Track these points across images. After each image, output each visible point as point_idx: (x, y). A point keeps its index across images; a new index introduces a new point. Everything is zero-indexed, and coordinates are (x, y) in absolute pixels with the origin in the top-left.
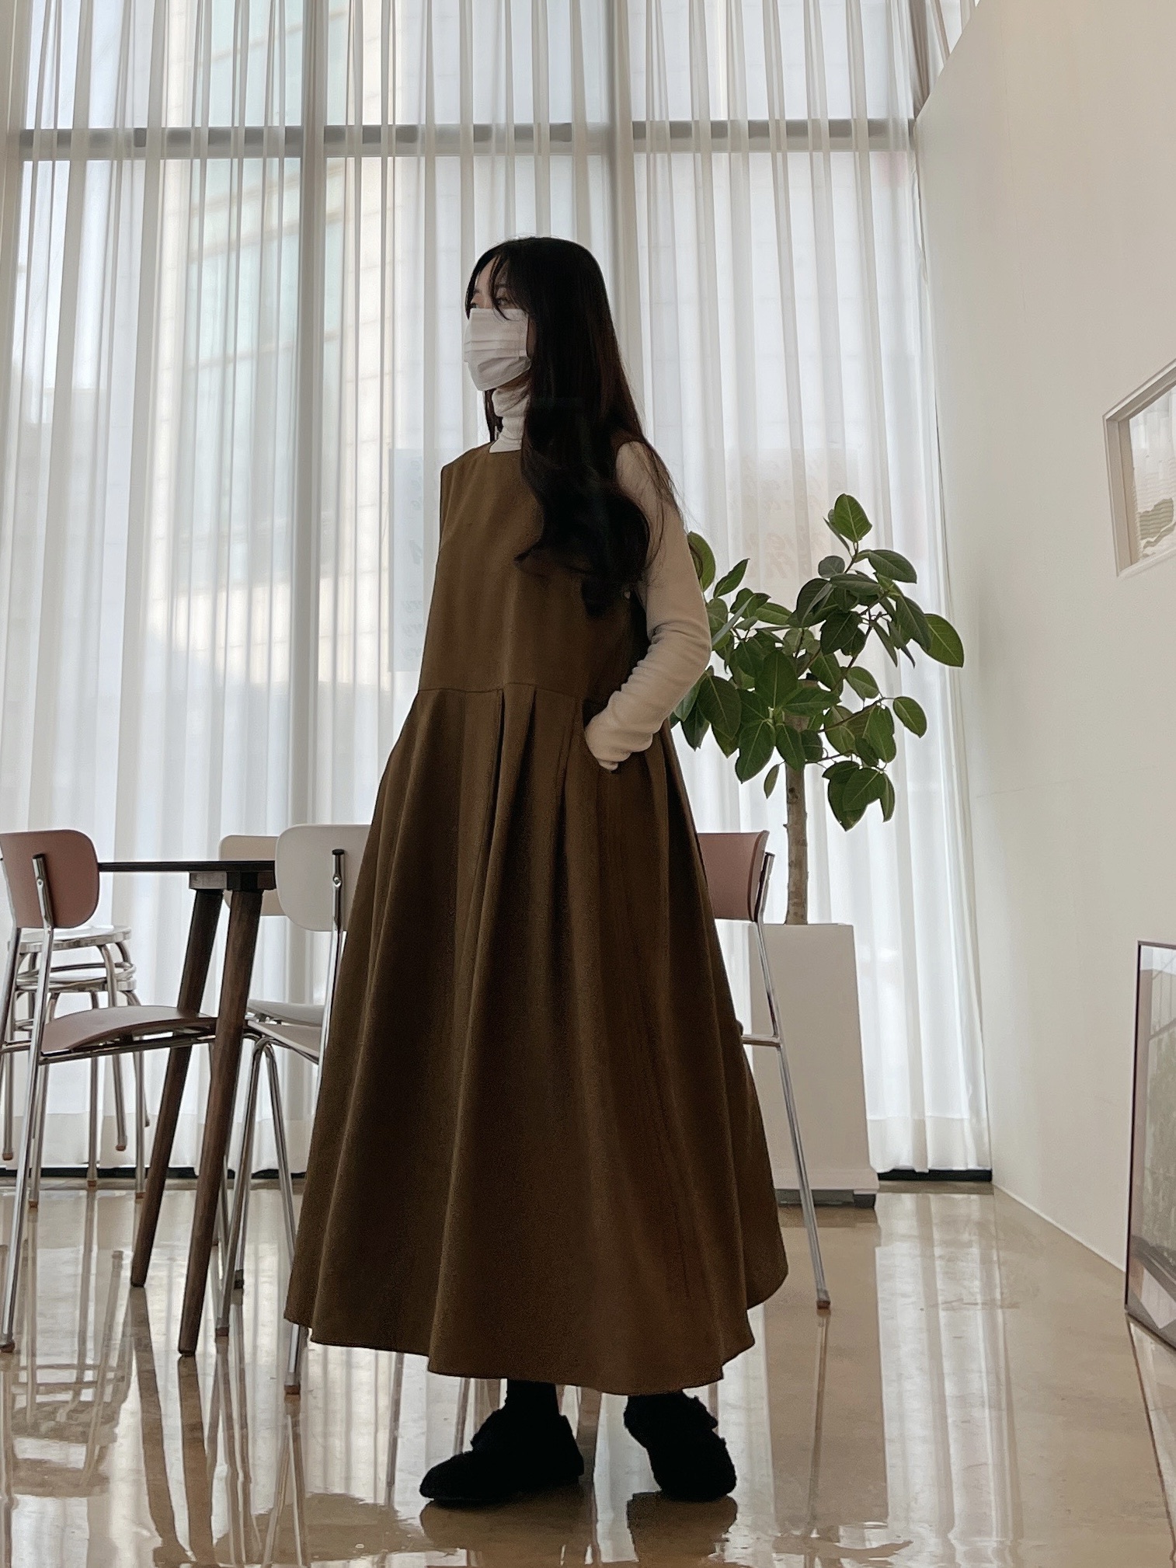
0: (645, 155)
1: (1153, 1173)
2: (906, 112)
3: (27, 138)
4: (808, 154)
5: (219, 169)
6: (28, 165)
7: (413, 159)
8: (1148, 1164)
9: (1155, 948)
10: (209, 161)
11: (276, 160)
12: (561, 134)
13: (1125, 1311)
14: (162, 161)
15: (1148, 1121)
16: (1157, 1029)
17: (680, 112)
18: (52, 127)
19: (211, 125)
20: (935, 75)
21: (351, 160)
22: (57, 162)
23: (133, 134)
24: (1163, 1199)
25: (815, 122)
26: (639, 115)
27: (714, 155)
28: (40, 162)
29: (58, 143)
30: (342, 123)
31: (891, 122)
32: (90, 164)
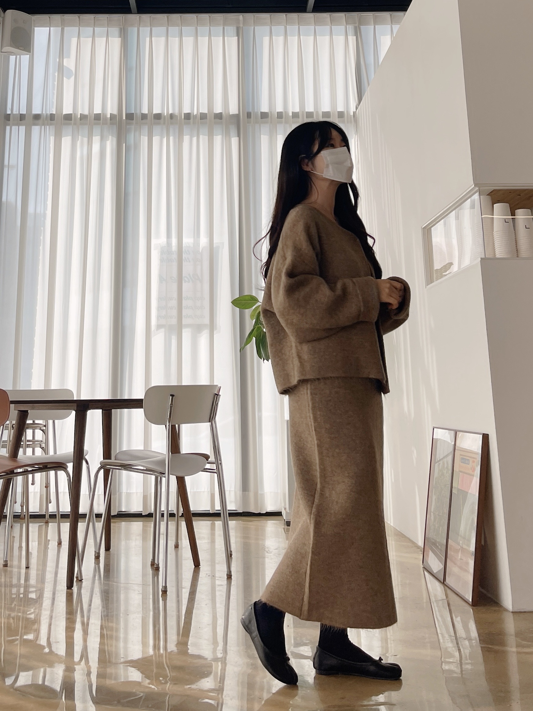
0: (251, 125)
2: (352, 109)
3: (7, 117)
5: (84, 130)
6: (8, 128)
7: (161, 127)
9: (440, 429)
10: (80, 127)
11: (106, 127)
12: (219, 116)
13: (422, 566)
14: (61, 127)
16: (439, 459)
17: (265, 109)
18: (18, 113)
27: (278, 125)
28: (13, 127)
29: (20, 120)
31: (346, 112)
32: (33, 127)
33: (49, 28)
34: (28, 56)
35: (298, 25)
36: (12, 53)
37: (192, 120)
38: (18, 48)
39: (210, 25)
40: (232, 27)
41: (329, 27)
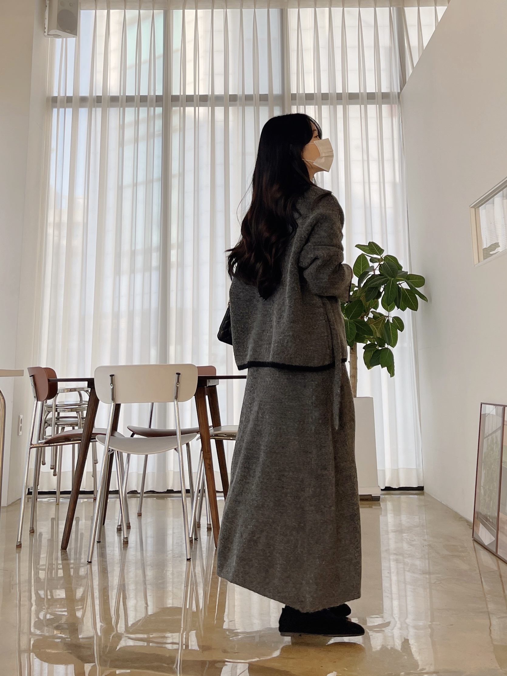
0: (296, 106)
1: (484, 488)
2: (396, 89)
3: (54, 100)
4: (359, 106)
5: (130, 112)
6: (55, 110)
7: (207, 108)
8: (482, 484)
9: (487, 405)
10: (126, 109)
11: (152, 108)
12: (264, 98)
13: (473, 539)
14: (108, 109)
15: (483, 468)
16: (487, 435)
17: (310, 89)
18: (65, 95)
19: (127, 95)
20: (408, 75)
21: (182, 108)
22: (67, 109)
23: (96, 99)
24: (488, 498)
25: (362, 93)
26: (294, 91)
28: (60, 109)
29: (67, 102)
30: (178, 94)
31: (391, 93)
32: (80, 109)
33: (94, 11)
34: (75, 38)
35: (343, 7)
36: (58, 36)
37: (238, 102)
38: (66, 32)
39: (255, 8)
40: (277, 9)
41: (373, 8)
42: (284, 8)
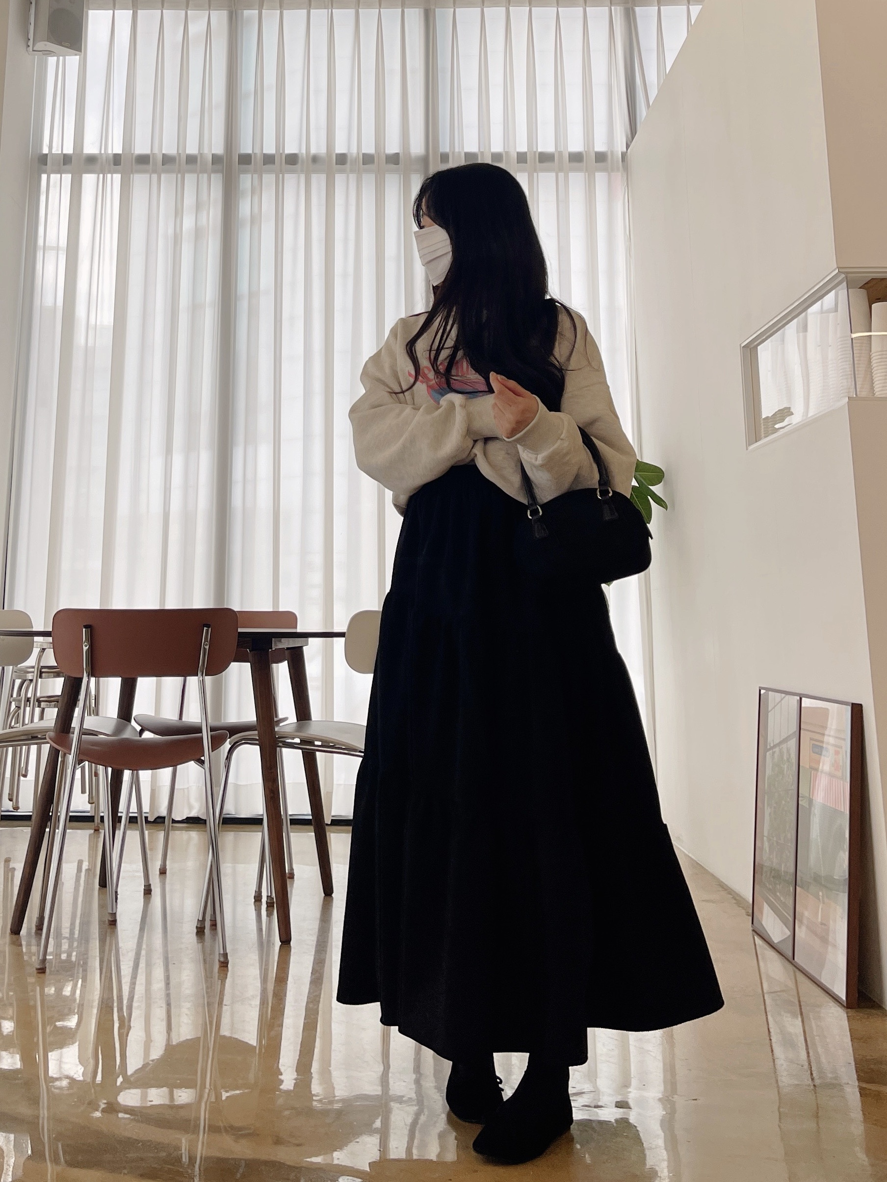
1: (769, 840)
3: (43, 159)
4: (554, 174)
5: (168, 180)
6: (44, 177)
7: (297, 176)
8: (766, 834)
9: (770, 692)
11: (205, 176)
12: (394, 159)
13: (752, 929)
14: (131, 175)
15: (766, 804)
16: (772, 746)
18: (60, 152)
19: (164, 152)
20: (640, 121)
21: (256, 176)
22: (63, 175)
23: (112, 159)
24: (776, 858)
25: (560, 153)
26: (445, 148)
28: (51, 175)
29: (64, 164)
30: (250, 152)
31: (609, 154)
32: (84, 175)
33: (111, 12)
34: (78, 57)
35: (530, 6)
36: (50, 53)
37: (348, 166)
38: (63, 46)
39: (380, 7)
40: (417, 9)
41: (581, 9)
42: (430, 9)
